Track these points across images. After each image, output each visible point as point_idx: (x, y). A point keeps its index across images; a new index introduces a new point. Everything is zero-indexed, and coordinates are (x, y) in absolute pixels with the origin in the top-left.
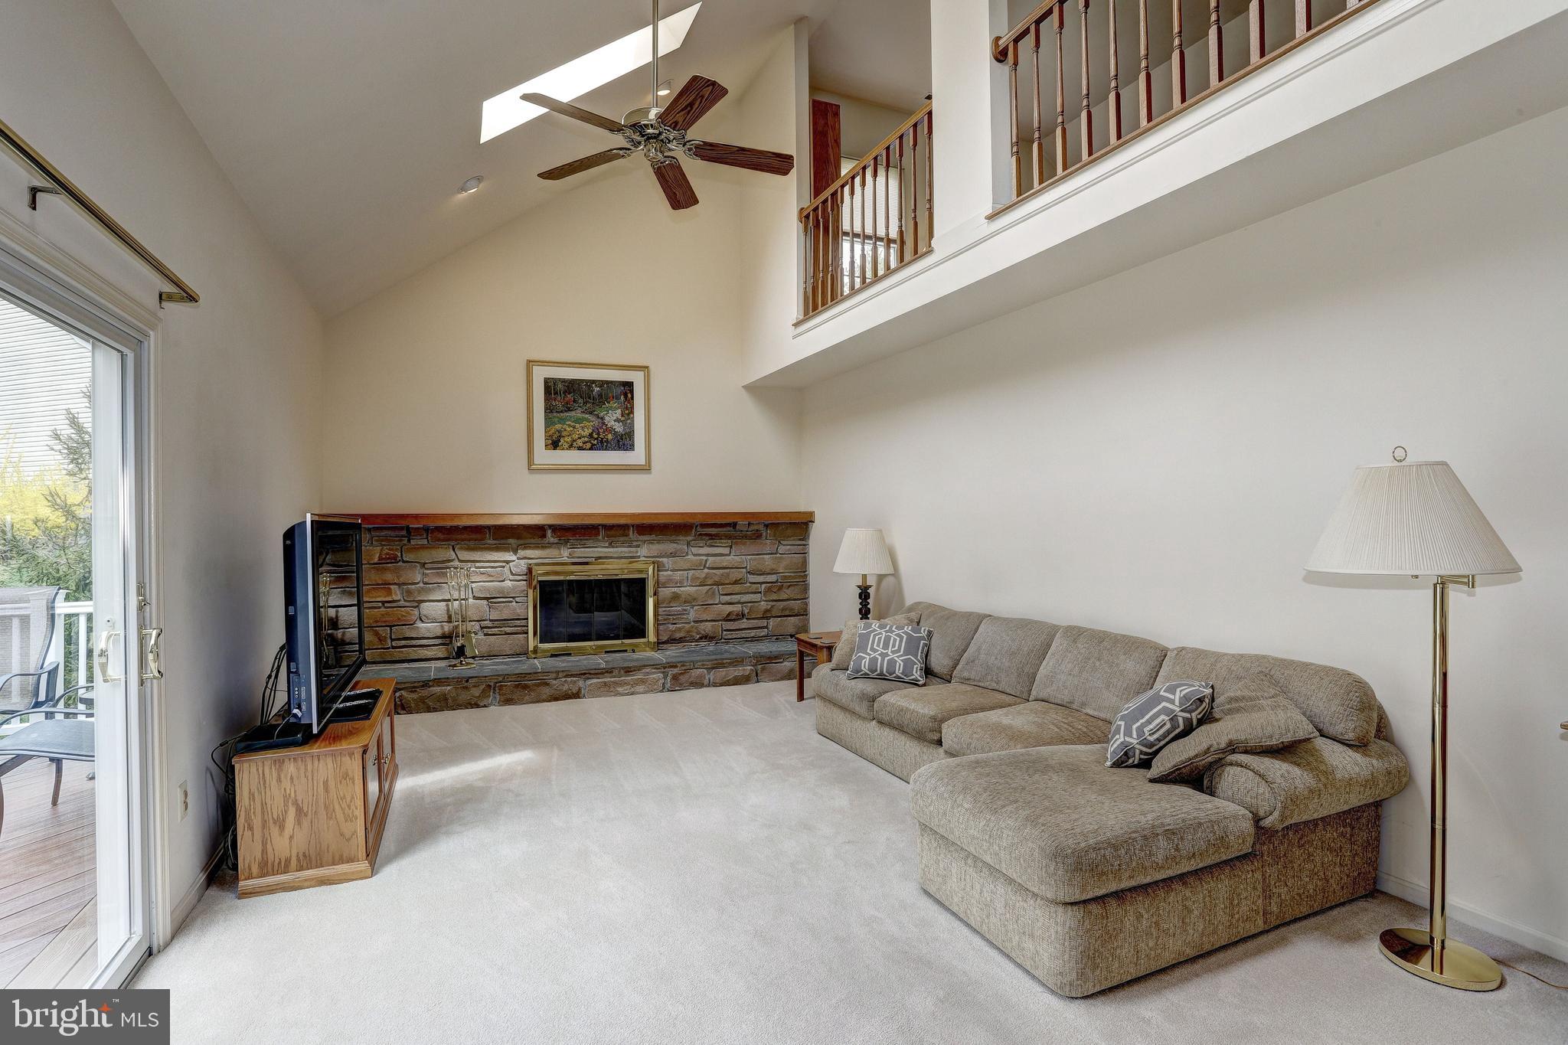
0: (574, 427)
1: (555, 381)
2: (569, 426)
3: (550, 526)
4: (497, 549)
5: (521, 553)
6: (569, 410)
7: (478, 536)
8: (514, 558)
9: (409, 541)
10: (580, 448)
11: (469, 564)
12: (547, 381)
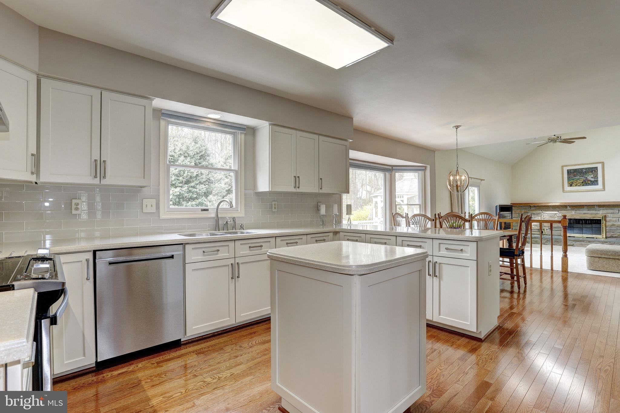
0: (577, 181)
1: (570, 170)
2: (575, 180)
3: (568, 206)
4: (553, 211)
5: (560, 212)
6: (575, 176)
7: (548, 208)
8: (558, 213)
9: (531, 209)
10: (579, 186)
11: (546, 214)
12: (568, 170)
